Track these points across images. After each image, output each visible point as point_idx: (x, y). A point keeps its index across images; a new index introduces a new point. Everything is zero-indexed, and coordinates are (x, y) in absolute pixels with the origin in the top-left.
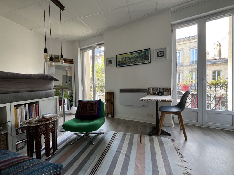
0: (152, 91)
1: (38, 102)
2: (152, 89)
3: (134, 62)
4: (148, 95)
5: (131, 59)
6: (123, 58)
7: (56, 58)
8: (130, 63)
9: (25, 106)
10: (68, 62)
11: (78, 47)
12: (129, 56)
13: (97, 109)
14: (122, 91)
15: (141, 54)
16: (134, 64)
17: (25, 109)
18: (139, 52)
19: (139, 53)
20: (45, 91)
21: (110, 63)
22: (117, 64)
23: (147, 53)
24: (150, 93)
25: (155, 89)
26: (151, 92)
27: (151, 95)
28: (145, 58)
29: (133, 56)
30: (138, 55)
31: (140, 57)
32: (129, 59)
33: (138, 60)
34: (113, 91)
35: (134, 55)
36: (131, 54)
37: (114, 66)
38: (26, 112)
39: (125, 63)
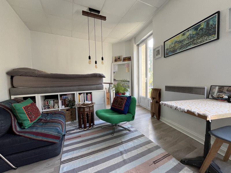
0: (218, 92)
1: (91, 92)
2: (219, 88)
3: (188, 44)
4: (208, 97)
5: (183, 42)
6: (172, 44)
7: (118, 58)
8: (180, 49)
9: (84, 94)
10: (126, 60)
11: (134, 44)
12: (180, 38)
13: (124, 104)
14: (168, 88)
15: (199, 29)
16: (186, 48)
17: (84, 96)
18: (196, 27)
19: (196, 29)
20: (96, 86)
21: (158, 53)
22: (165, 53)
23: (211, 23)
24: (212, 96)
25: (226, 89)
26: (215, 94)
27: (214, 99)
28: (206, 34)
29: (185, 37)
30: (195, 32)
31: (197, 34)
32: (181, 42)
33: (194, 40)
34: (160, 88)
35: (188, 34)
36: (184, 35)
37: (162, 56)
38: (84, 98)
39: (174, 50)
